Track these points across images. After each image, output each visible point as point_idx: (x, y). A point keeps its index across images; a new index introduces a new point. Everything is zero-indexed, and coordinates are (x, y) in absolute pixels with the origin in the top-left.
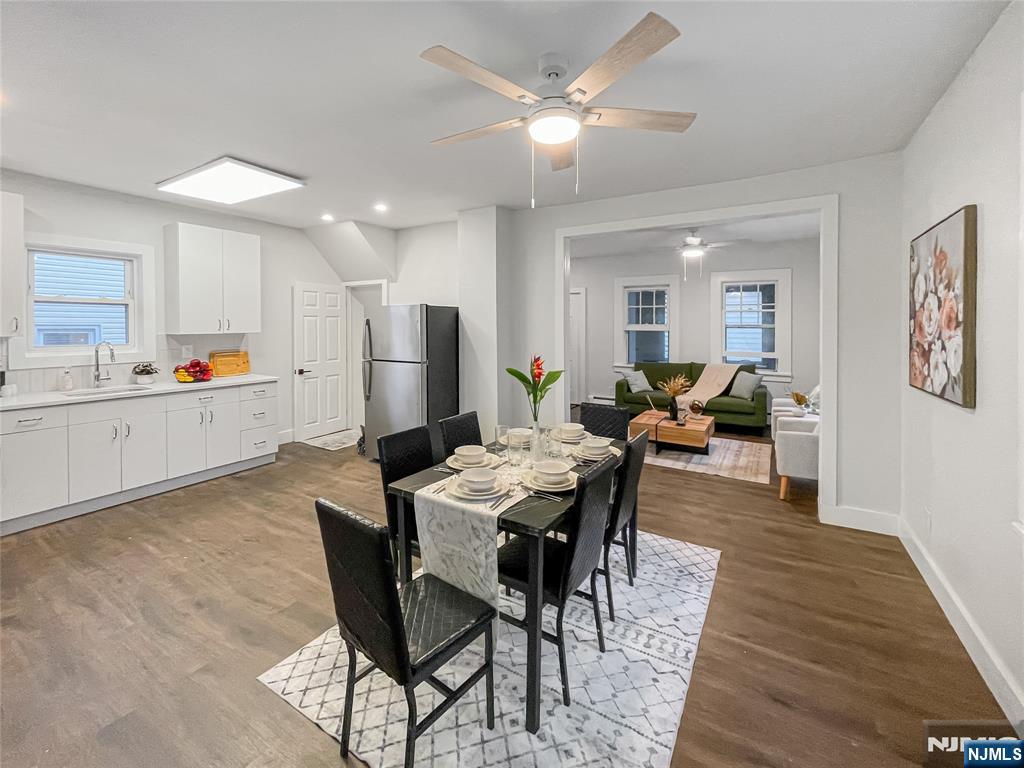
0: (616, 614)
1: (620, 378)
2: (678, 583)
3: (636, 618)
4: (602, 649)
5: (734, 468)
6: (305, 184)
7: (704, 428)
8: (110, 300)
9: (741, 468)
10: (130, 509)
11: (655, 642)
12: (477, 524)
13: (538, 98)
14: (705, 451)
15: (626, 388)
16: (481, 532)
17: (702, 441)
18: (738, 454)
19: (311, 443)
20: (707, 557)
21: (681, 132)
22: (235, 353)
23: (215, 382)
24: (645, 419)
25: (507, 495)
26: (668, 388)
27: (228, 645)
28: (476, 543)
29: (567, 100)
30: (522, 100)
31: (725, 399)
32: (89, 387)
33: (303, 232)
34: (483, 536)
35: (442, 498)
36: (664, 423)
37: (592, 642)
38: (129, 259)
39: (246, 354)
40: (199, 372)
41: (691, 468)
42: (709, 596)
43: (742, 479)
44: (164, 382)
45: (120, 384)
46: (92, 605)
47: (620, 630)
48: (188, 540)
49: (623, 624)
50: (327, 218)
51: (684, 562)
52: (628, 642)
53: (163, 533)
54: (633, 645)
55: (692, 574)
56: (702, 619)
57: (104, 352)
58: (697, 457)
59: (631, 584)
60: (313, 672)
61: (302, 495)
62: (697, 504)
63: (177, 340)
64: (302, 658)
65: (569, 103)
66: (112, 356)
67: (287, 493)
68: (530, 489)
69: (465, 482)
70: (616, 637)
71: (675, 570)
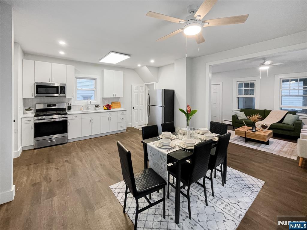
0: (214, 194)
1: (234, 114)
2: (243, 189)
3: (222, 198)
4: (207, 205)
5: (280, 151)
6: (131, 57)
7: (267, 134)
8: (91, 89)
9: (284, 152)
10: (93, 139)
11: (227, 208)
12: (162, 155)
13: (185, 21)
14: (267, 143)
15: (236, 118)
16: (163, 158)
17: (266, 139)
18: (283, 146)
19: (135, 127)
20: (258, 183)
21: (243, 23)
22: (117, 102)
23: (112, 110)
24: (242, 129)
25: (173, 148)
26: (252, 118)
27: (105, 176)
28: (162, 161)
29: (195, 20)
30: (180, 23)
31: (280, 124)
32: (86, 110)
33: (134, 70)
34: (163, 159)
35: (154, 146)
36: (250, 131)
37: (204, 201)
38: (94, 79)
39: (120, 103)
40: (108, 107)
41: (259, 149)
42: (255, 197)
43: (284, 156)
44: (101, 109)
45: (92, 109)
46: (81, 161)
47: (215, 200)
48: (102, 149)
49: (216, 198)
50: (139, 65)
51: (247, 182)
52: (217, 205)
53: (98, 146)
54: (219, 207)
55: (250, 188)
56: (250, 205)
57: (89, 102)
58: (263, 145)
59: (223, 185)
60: (122, 188)
61: (130, 141)
62: (259, 162)
63: (104, 99)
64: (120, 184)
65: (196, 21)
66: (91, 103)
67: (126, 140)
68: (181, 147)
69: (161, 143)
70: (213, 202)
71: (243, 185)
